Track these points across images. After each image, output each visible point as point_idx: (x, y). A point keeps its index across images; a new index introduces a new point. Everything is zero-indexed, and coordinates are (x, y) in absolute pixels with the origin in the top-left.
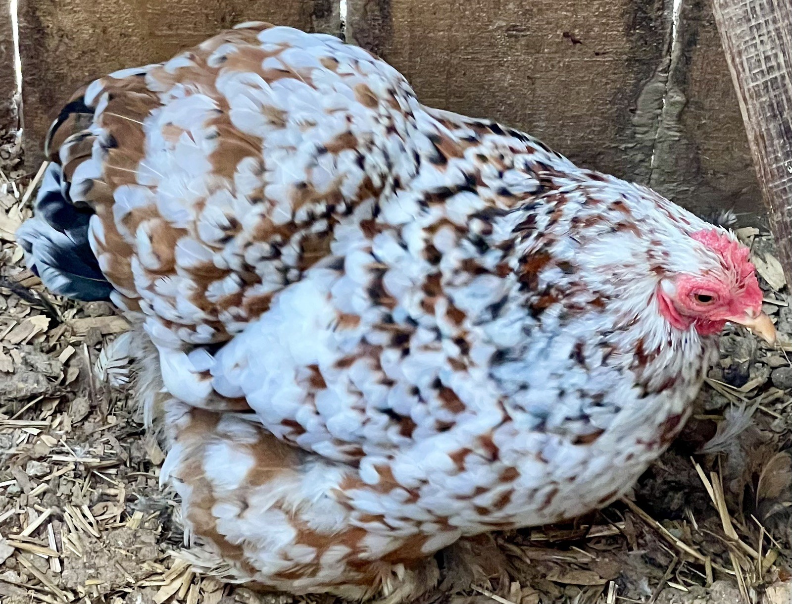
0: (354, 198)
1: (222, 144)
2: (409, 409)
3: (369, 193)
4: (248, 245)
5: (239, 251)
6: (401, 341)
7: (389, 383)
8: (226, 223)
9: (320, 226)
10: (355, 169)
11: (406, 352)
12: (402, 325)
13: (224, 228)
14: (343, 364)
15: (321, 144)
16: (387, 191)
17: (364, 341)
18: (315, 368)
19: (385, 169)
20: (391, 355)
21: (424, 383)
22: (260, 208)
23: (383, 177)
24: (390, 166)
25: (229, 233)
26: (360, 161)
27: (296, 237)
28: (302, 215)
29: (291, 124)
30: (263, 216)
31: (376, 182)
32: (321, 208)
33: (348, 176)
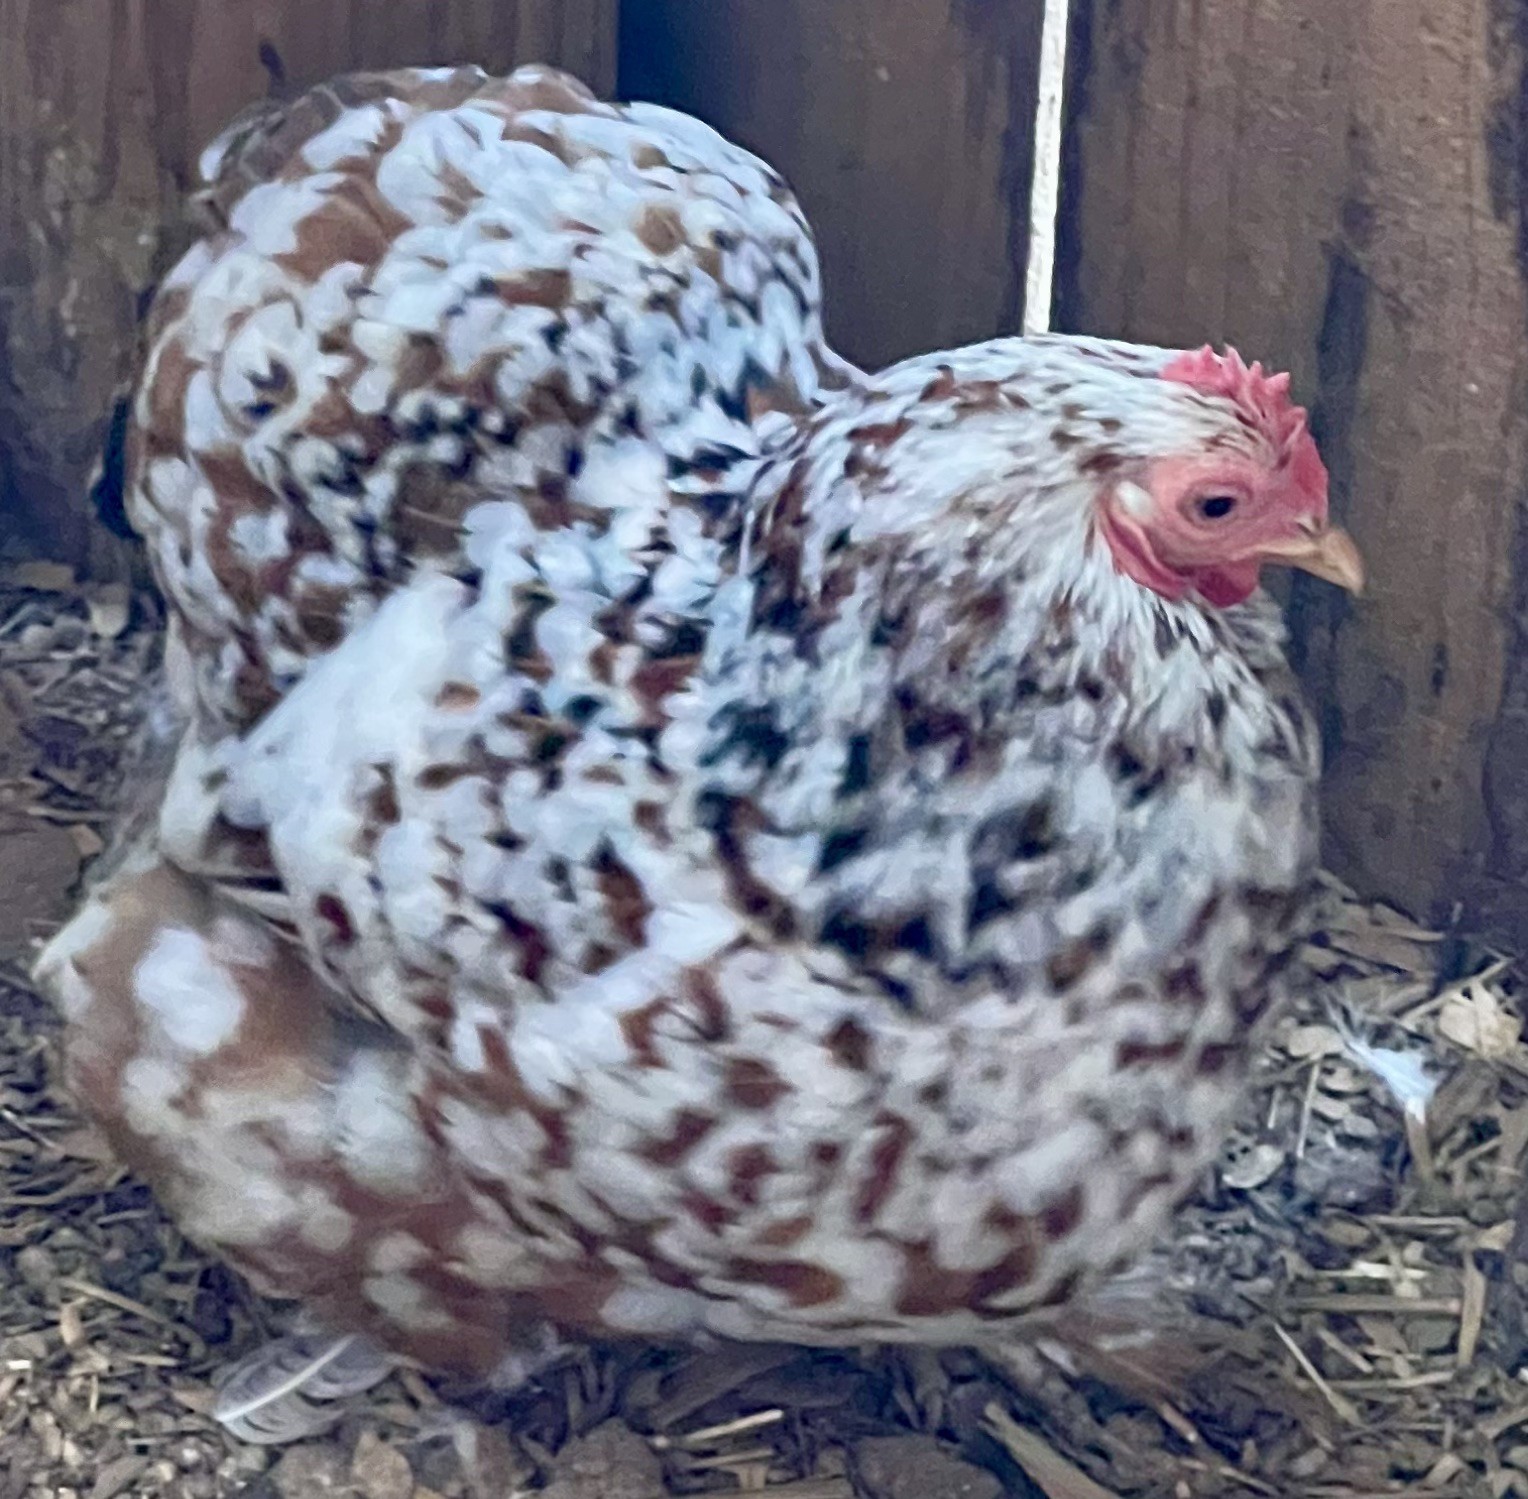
0: (521, 408)
1: (330, 208)
2: (542, 912)
3: (557, 409)
4: (295, 437)
5: (276, 444)
6: (548, 752)
7: (508, 842)
8: (264, 371)
9: (443, 449)
10: (537, 345)
11: (552, 781)
12: (557, 719)
13: (258, 382)
14: (437, 777)
15: (494, 274)
16: (604, 425)
17: (477, 742)
18: (385, 769)
19: (609, 373)
20: (525, 781)
21: (580, 851)
22: (335, 364)
23: (600, 387)
24: (626, 370)
25: (270, 397)
26: (554, 335)
27: (398, 455)
28: (408, 408)
29: (471, 219)
30: (334, 383)
31: (581, 390)
32: (450, 408)
33: (517, 355)
